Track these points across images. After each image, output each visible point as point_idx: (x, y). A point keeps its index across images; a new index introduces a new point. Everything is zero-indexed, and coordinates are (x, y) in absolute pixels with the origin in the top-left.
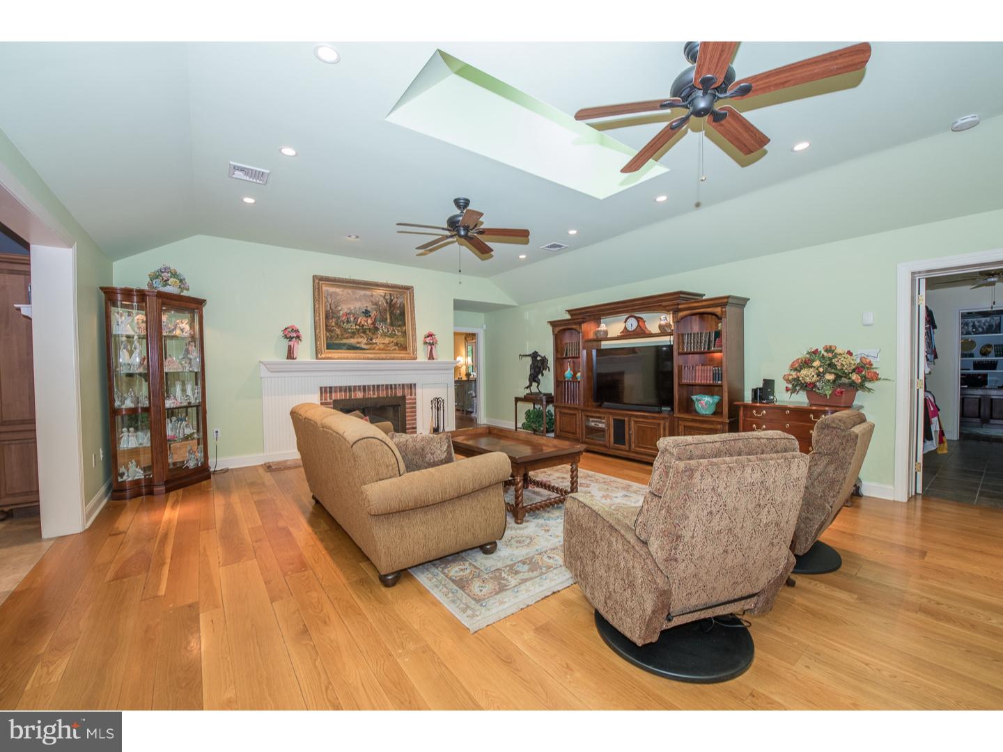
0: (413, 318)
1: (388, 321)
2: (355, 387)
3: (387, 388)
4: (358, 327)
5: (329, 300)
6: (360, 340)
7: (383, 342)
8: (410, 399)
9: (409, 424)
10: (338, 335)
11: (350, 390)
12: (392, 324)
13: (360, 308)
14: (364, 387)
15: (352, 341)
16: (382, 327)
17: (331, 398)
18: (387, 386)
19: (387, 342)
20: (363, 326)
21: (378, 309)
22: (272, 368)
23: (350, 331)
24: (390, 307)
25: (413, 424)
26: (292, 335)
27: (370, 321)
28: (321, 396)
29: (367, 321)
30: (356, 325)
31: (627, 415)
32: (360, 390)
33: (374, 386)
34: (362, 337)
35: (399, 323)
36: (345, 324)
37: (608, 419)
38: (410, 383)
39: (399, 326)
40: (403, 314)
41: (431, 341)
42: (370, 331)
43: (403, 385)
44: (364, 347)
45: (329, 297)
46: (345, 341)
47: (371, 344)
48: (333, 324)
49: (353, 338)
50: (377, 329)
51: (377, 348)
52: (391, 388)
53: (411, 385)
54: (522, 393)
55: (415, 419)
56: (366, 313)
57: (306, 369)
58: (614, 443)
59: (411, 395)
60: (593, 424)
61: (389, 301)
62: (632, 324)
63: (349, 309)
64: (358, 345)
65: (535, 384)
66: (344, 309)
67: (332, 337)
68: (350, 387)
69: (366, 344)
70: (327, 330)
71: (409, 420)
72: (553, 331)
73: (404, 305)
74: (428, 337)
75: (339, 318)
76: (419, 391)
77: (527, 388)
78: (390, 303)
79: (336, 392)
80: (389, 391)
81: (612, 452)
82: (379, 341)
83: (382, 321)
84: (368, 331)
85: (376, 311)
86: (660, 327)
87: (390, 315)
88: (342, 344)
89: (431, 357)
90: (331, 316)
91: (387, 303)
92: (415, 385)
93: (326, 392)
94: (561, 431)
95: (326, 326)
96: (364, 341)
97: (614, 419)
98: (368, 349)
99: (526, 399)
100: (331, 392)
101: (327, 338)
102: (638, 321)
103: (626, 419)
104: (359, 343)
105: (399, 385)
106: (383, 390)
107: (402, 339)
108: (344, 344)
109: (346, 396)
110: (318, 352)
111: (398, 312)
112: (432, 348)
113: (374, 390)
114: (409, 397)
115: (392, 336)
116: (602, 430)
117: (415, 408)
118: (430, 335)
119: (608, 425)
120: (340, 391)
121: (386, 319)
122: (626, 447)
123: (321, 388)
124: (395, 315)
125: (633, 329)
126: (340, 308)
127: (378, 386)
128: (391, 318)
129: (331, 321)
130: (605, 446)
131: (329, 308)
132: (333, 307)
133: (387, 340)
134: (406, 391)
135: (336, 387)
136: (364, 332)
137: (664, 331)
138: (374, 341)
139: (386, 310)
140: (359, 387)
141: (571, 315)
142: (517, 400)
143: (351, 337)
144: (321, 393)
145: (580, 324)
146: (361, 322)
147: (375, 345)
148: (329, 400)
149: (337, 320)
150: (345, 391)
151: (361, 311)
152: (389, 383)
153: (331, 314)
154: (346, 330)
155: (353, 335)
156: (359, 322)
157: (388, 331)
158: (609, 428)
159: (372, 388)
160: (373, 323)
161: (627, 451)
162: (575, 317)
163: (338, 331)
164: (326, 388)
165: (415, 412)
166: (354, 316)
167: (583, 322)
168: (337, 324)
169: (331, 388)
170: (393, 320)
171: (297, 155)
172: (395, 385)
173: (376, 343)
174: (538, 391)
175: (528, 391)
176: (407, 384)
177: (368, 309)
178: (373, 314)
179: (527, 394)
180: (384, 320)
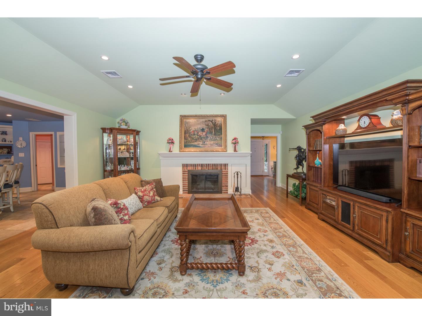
0: (226, 131)
1: (213, 133)
2: (198, 164)
3: (213, 166)
4: (198, 137)
5: (186, 125)
6: (199, 143)
7: (210, 143)
8: (225, 171)
9: (224, 184)
10: (189, 141)
11: (195, 166)
12: (215, 134)
13: (200, 128)
14: (202, 164)
15: (196, 143)
16: (210, 136)
17: (187, 169)
18: (213, 164)
19: (212, 143)
20: (201, 136)
21: (208, 128)
22: (164, 156)
23: (194, 139)
24: (214, 126)
25: (226, 184)
26: (171, 142)
27: (204, 134)
28: (183, 168)
29: (203, 134)
30: (198, 136)
31: (353, 200)
32: (200, 166)
33: (206, 164)
34: (200, 141)
35: (219, 133)
36: (193, 136)
37: (338, 200)
38: (225, 163)
39: (219, 135)
40: (221, 129)
41: (235, 142)
42: (204, 138)
43: (221, 164)
44: (201, 146)
45: (186, 124)
46: (192, 143)
47: (204, 144)
48: (188, 136)
49: (196, 142)
50: (207, 137)
51: (207, 146)
52: (215, 166)
53: (225, 164)
54: (292, 172)
55: (227, 182)
56: (203, 130)
57: (176, 156)
58: (342, 221)
59: (225, 169)
60: (328, 201)
61: (214, 123)
62: (365, 121)
63: (195, 128)
64: (198, 145)
65: (301, 167)
66: (193, 129)
67: (187, 142)
68: (195, 164)
69: (202, 145)
70: (185, 139)
71: (224, 182)
72: (306, 132)
73: (222, 124)
74: (234, 140)
75: (190, 133)
76: (229, 168)
77: (296, 169)
78: (215, 124)
79: (189, 166)
80: (214, 167)
81: (340, 227)
82: (208, 142)
83: (210, 133)
84: (203, 138)
85: (208, 129)
86: (392, 121)
87: (214, 130)
88: (191, 145)
89: (235, 150)
90: (187, 133)
91: (213, 124)
92: (227, 164)
93: (185, 166)
94: (310, 201)
95: (184, 137)
96: (201, 143)
97: (342, 201)
98: (202, 147)
99: (293, 176)
100: (187, 166)
101: (185, 142)
102: (370, 119)
103: (352, 203)
104: (198, 144)
105: (219, 164)
106: (211, 166)
107: (220, 141)
108: (192, 145)
109: (193, 168)
110: (180, 148)
111: (219, 128)
112: (235, 146)
113: (206, 166)
114: (224, 170)
115: (214, 140)
116: (332, 207)
117: (227, 176)
118: (235, 139)
119: (338, 204)
120: (191, 166)
121: (212, 132)
122: (351, 227)
123: (183, 164)
124: (217, 130)
125: (366, 126)
126: (191, 129)
127: (209, 164)
128: (215, 131)
129: (187, 135)
130: (335, 221)
131: (186, 129)
132: (188, 128)
133: (212, 142)
134: (222, 167)
135: (189, 164)
136: (201, 139)
137: (396, 126)
138: (206, 143)
139: (212, 128)
140: (200, 164)
141: (315, 120)
142: (288, 176)
143: (195, 142)
144: (183, 166)
145: (322, 125)
146: (200, 134)
147: (206, 145)
148: (186, 170)
149: (189, 134)
150: (193, 166)
151: (200, 129)
152: (214, 163)
153: (187, 132)
154: (193, 138)
155: (196, 140)
156: (199, 134)
157: (213, 138)
158: (338, 207)
159: (205, 166)
160: (206, 135)
161: (351, 230)
162: (317, 121)
163: (189, 139)
164: (185, 164)
165: (227, 178)
166: (197, 132)
167: (324, 124)
168: (189, 136)
169: (187, 164)
170: (216, 133)
171: (109, 59)
172: (217, 164)
173: (207, 144)
174: (302, 171)
175: (295, 171)
176: (223, 164)
177: (204, 128)
178: (206, 130)
179: (294, 173)
180: (211, 133)
